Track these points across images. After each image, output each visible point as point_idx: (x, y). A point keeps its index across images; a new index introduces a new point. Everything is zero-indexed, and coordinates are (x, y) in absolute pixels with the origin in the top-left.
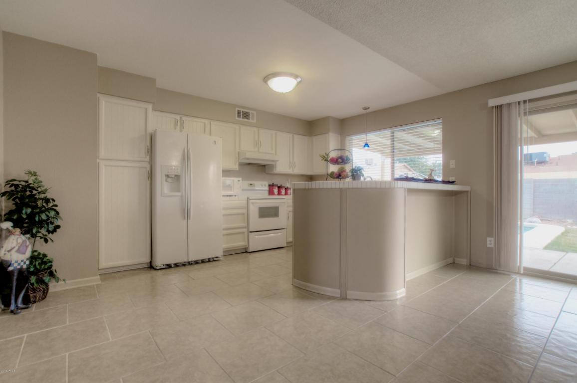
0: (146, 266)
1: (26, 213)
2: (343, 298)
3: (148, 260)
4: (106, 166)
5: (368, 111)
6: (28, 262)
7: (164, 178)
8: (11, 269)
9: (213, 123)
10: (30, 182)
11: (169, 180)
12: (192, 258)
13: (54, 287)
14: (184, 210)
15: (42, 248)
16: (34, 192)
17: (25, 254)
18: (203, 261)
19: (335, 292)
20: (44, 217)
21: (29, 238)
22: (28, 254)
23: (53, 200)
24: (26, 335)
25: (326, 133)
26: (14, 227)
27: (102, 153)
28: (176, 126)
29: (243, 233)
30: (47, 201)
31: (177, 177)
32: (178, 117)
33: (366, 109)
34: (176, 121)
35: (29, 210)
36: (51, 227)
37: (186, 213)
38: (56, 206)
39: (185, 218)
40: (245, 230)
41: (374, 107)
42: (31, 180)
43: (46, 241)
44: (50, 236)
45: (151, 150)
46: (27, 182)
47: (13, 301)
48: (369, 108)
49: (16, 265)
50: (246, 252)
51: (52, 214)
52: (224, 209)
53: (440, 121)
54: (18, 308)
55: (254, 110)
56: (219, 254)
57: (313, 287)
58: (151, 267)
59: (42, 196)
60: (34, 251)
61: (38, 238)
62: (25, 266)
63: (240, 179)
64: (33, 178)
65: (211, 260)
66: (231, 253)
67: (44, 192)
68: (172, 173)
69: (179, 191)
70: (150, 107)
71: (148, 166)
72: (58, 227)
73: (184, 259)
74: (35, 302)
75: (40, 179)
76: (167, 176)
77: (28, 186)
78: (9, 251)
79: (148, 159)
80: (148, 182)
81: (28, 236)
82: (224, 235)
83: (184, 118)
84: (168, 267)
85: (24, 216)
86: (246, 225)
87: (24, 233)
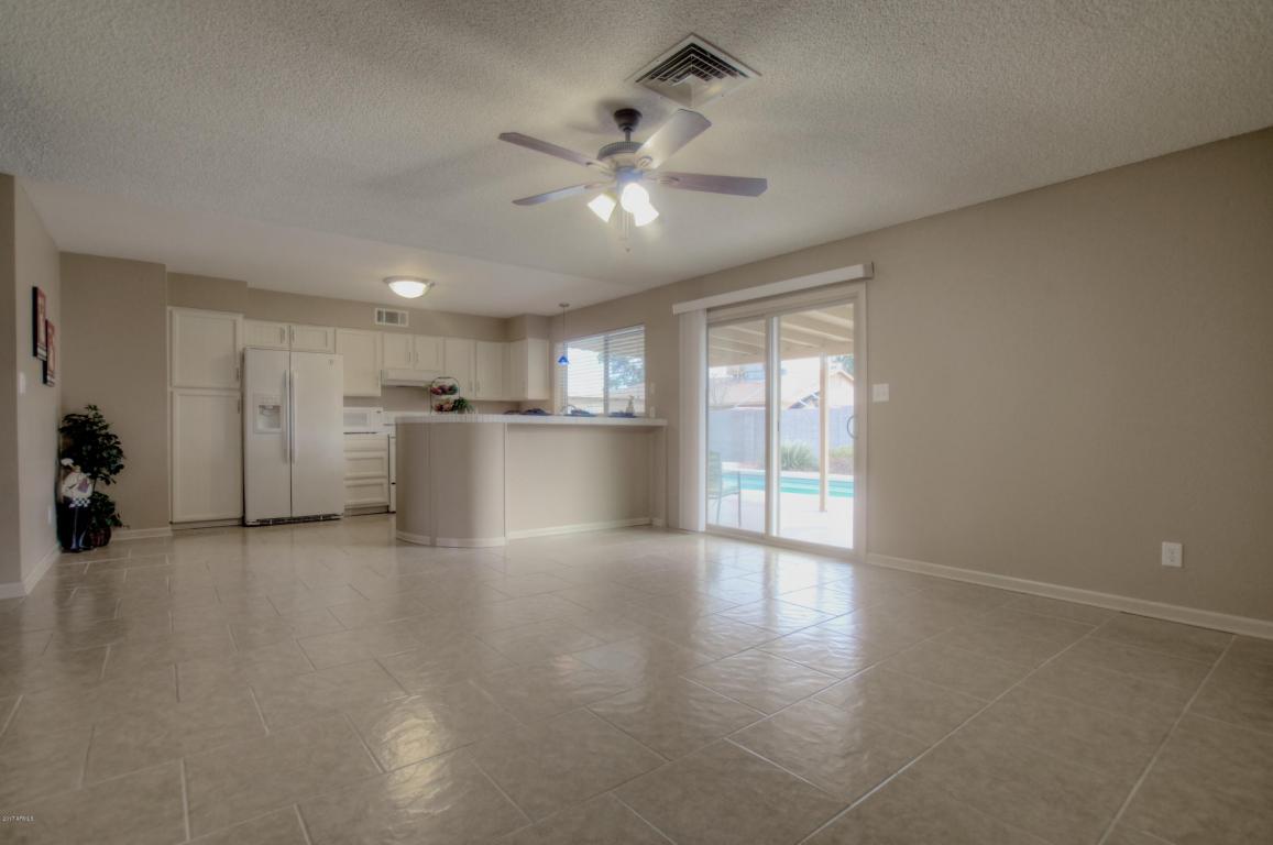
0: (236, 523)
1: (87, 451)
2: (433, 545)
3: (238, 514)
4: (181, 395)
5: (566, 309)
6: (89, 501)
7: (258, 410)
8: (72, 506)
9: (339, 331)
10: (91, 416)
11: (266, 412)
12: (296, 514)
13: (117, 535)
14: (286, 450)
15: (102, 488)
16: (95, 428)
17: (85, 491)
18: (316, 519)
19: (425, 539)
20: (105, 455)
21: (90, 477)
22: (89, 492)
23: (116, 437)
24: (89, 563)
25: (524, 338)
26: (74, 464)
27: (177, 380)
28: (282, 337)
29: (381, 485)
30: (109, 437)
31: (276, 409)
32: (285, 326)
33: (562, 305)
34: (283, 332)
35: (89, 447)
36: (113, 467)
37: (288, 455)
38: (118, 443)
39: (286, 461)
40: (385, 481)
41: (575, 302)
42: (91, 414)
43: (108, 483)
44: (112, 476)
45: (241, 375)
46: (86, 416)
47: (74, 540)
48: (567, 305)
49: (77, 502)
50: (388, 512)
51: (115, 452)
52: (346, 451)
53: (643, 328)
54: (78, 547)
55: (404, 308)
56: (339, 510)
57: (408, 536)
58: (243, 523)
59: (103, 432)
60: (94, 493)
61: (98, 479)
62: (86, 505)
63: (381, 409)
64: (94, 412)
65: (328, 518)
66: (361, 513)
67: (106, 427)
68: (271, 403)
69: (279, 427)
70: (240, 318)
71: (238, 395)
72: (122, 467)
73: (286, 514)
74: (95, 546)
75: (100, 413)
76: (263, 407)
77: (87, 421)
78: (71, 488)
79: (238, 385)
80: (239, 415)
81: (89, 474)
82: (349, 487)
83: (294, 327)
84: (264, 523)
85: (84, 453)
86: (386, 473)
87: (84, 470)
